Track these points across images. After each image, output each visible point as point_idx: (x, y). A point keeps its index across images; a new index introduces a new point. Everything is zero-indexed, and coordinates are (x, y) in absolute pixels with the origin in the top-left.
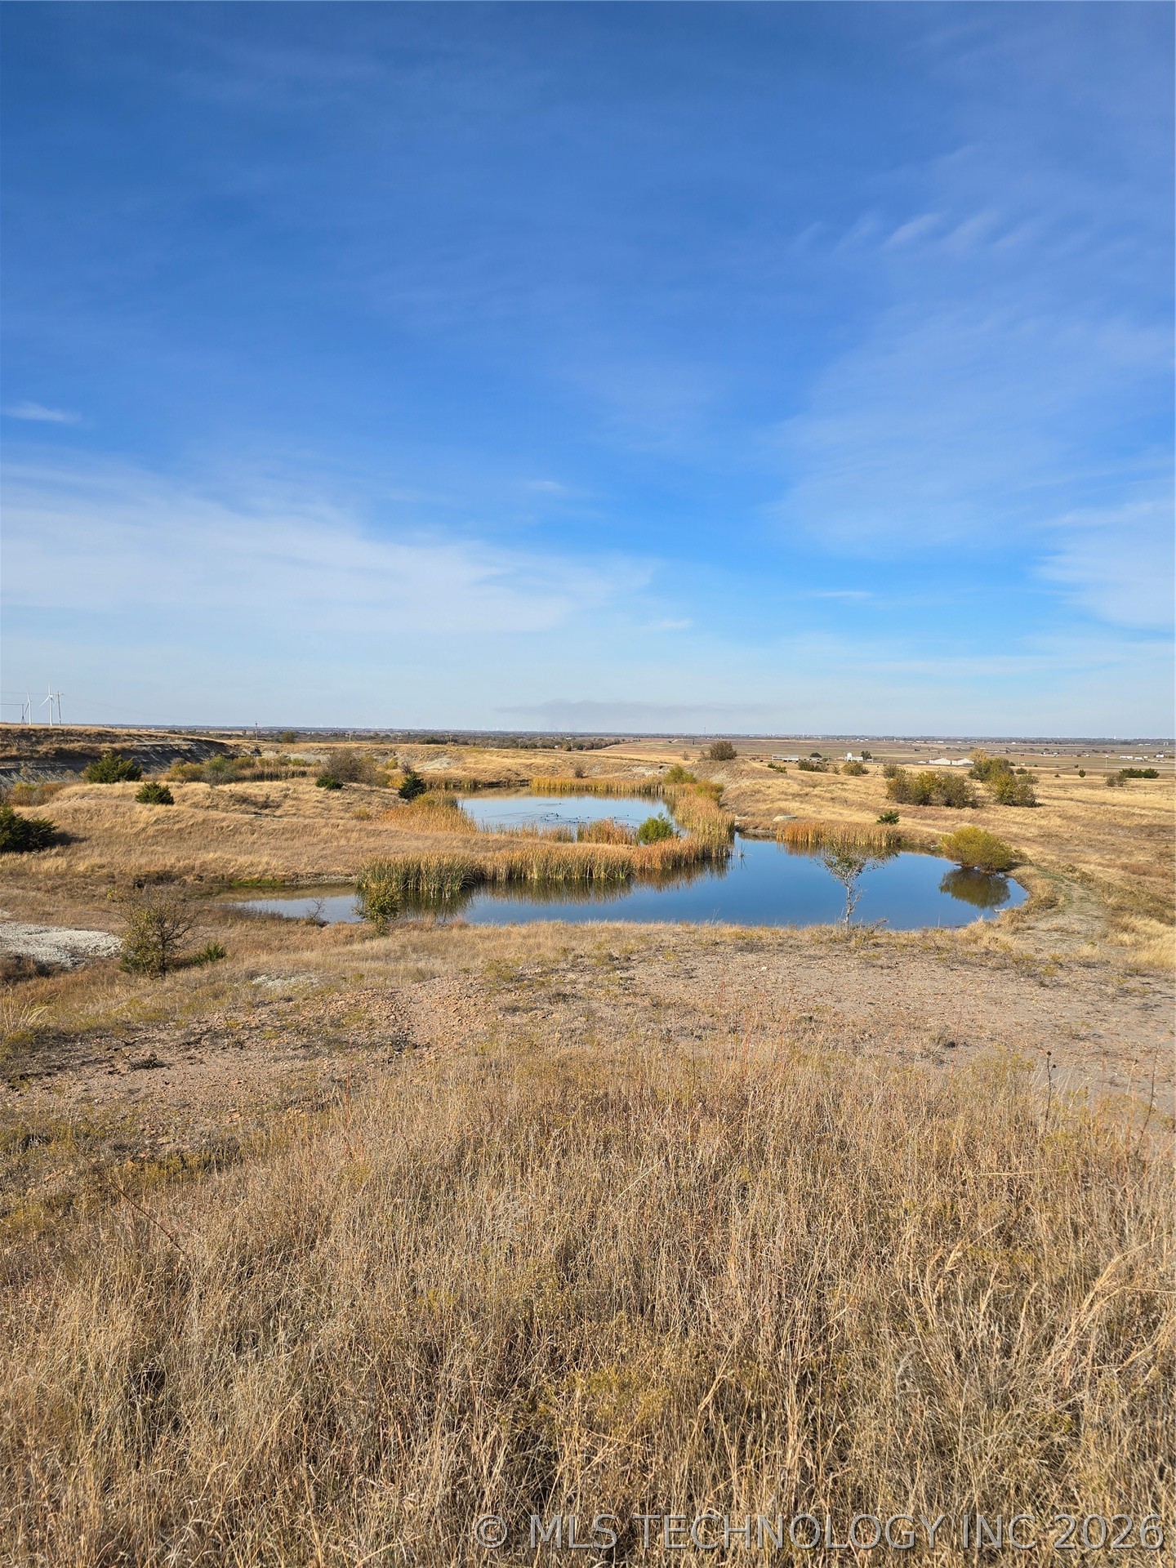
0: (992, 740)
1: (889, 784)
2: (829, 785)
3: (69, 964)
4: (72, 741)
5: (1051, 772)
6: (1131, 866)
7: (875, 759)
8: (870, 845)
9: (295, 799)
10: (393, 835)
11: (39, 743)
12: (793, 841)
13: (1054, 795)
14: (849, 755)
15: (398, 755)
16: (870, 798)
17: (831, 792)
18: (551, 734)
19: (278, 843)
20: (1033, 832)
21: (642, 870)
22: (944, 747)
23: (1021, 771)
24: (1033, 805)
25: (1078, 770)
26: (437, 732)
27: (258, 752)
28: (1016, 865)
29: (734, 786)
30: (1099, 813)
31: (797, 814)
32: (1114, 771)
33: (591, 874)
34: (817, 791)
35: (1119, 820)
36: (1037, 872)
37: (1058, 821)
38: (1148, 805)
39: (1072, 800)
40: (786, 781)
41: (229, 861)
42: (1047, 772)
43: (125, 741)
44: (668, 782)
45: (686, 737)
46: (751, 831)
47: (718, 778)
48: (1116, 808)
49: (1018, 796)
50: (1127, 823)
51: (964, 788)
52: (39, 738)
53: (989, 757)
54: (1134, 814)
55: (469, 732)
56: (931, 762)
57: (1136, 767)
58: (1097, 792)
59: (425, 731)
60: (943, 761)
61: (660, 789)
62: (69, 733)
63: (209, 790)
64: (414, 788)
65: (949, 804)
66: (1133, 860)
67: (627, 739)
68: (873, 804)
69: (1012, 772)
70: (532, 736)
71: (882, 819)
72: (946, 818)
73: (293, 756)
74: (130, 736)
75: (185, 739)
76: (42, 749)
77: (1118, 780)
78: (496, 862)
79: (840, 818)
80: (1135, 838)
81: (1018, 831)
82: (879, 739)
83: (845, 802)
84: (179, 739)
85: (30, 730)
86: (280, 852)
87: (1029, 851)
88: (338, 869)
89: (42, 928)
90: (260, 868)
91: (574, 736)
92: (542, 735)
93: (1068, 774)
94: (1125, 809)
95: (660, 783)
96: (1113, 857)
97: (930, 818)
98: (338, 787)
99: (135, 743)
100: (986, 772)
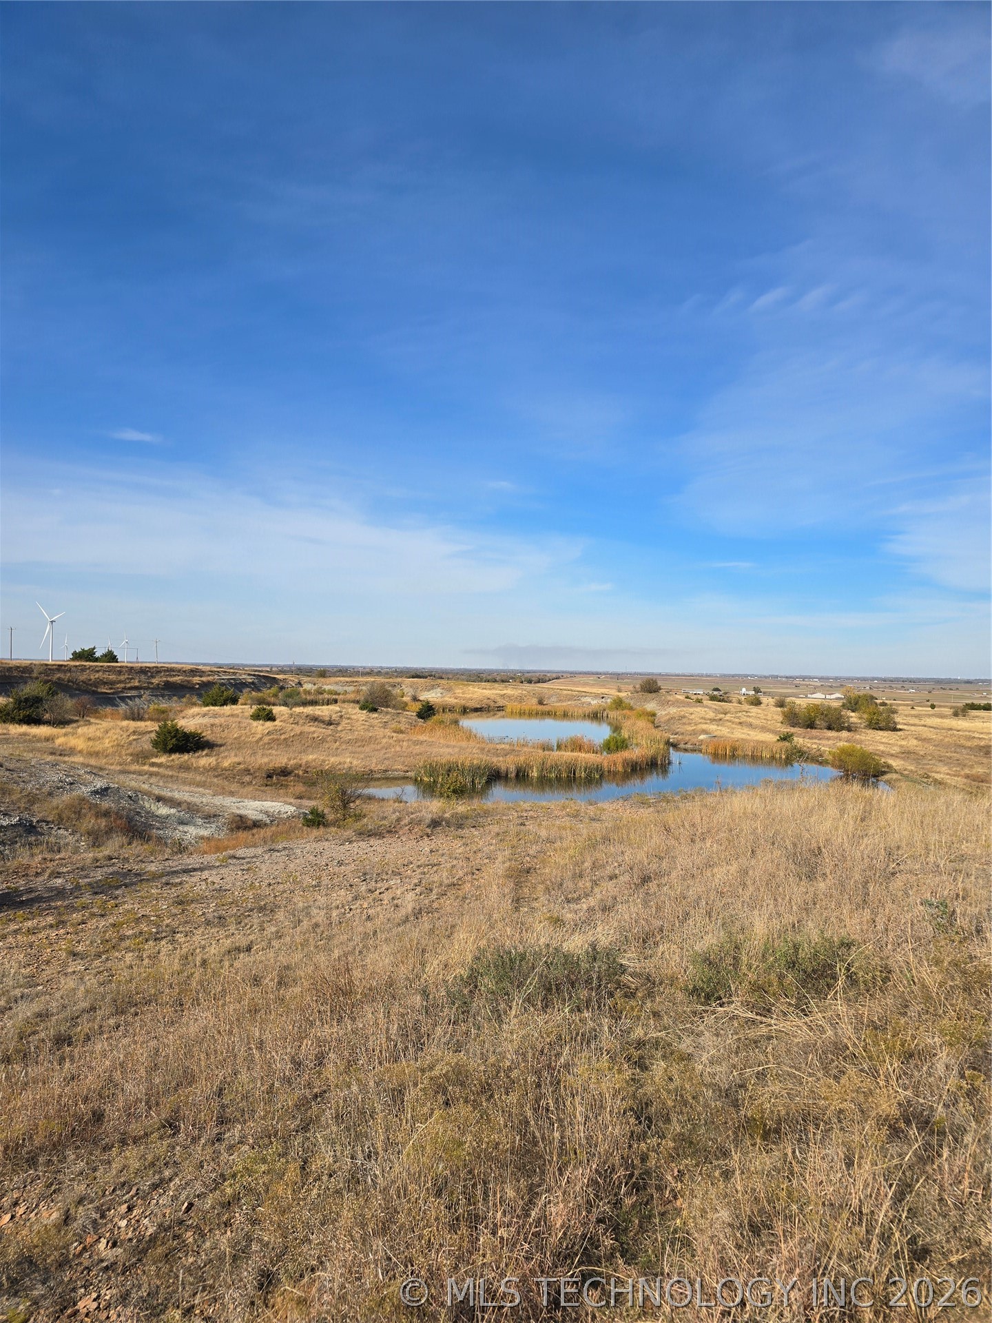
0: (858, 679)
1: (783, 713)
2: (736, 712)
3: (268, 822)
4: (174, 676)
5: (907, 705)
6: (972, 775)
7: (764, 693)
8: (773, 758)
9: (349, 718)
10: (431, 744)
11: (153, 677)
12: (715, 754)
13: (911, 722)
14: (744, 690)
15: (404, 687)
16: (769, 722)
17: (739, 718)
18: (504, 671)
19: (354, 749)
20: (896, 750)
21: (609, 771)
22: (819, 684)
23: (884, 704)
24: (895, 729)
25: (929, 703)
26: (416, 669)
27: (300, 684)
28: (884, 773)
29: (664, 713)
30: (947, 737)
31: (715, 734)
32: (958, 705)
33: (574, 774)
34: (728, 717)
35: (962, 742)
36: (900, 777)
37: (915, 742)
38: (985, 730)
39: (925, 726)
40: (704, 709)
41: (324, 761)
42: (904, 705)
43: (209, 675)
44: (611, 709)
45: (611, 674)
46: (682, 746)
47: (651, 706)
48: (961, 733)
49: (883, 722)
50: (969, 744)
51: (841, 716)
52: (152, 673)
53: (857, 693)
54: (974, 737)
55: (441, 669)
56: (809, 696)
57: (976, 702)
58: (945, 720)
59: (407, 668)
60: (819, 695)
61: (605, 715)
62: (172, 670)
63: (289, 712)
64: (427, 712)
65: (829, 728)
66: (974, 771)
67: (565, 675)
68: (772, 728)
69: (876, 704)
70: (490, 672)
71: (781, 739)
72: (828, 739)
73: (327, 688)
74: (212, 672)
75: (249, 675)
76: (155, 681)
77: (962, 711)
78: (507, 764)
79: (748, 737)
80: (975, 756)
81: (884, 749)
82: (765, 677)
83: (750, 725)
84: (245, 674)
85: (146, 667)
86: (357, 755)
87: (893, 763)
88: (398, 767)
89: (239, 800)
90: (346, 766)
91: (523, 672)
92: (498, 672)
93: (921, 706)
94: (967, 733)
95: (604, 710)
96: (958, 769)
97: (816, 738)
98: (375, 710)
99: (216, 677)
100: (856, 704)
